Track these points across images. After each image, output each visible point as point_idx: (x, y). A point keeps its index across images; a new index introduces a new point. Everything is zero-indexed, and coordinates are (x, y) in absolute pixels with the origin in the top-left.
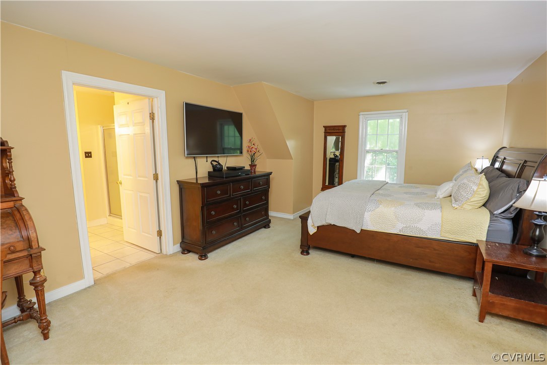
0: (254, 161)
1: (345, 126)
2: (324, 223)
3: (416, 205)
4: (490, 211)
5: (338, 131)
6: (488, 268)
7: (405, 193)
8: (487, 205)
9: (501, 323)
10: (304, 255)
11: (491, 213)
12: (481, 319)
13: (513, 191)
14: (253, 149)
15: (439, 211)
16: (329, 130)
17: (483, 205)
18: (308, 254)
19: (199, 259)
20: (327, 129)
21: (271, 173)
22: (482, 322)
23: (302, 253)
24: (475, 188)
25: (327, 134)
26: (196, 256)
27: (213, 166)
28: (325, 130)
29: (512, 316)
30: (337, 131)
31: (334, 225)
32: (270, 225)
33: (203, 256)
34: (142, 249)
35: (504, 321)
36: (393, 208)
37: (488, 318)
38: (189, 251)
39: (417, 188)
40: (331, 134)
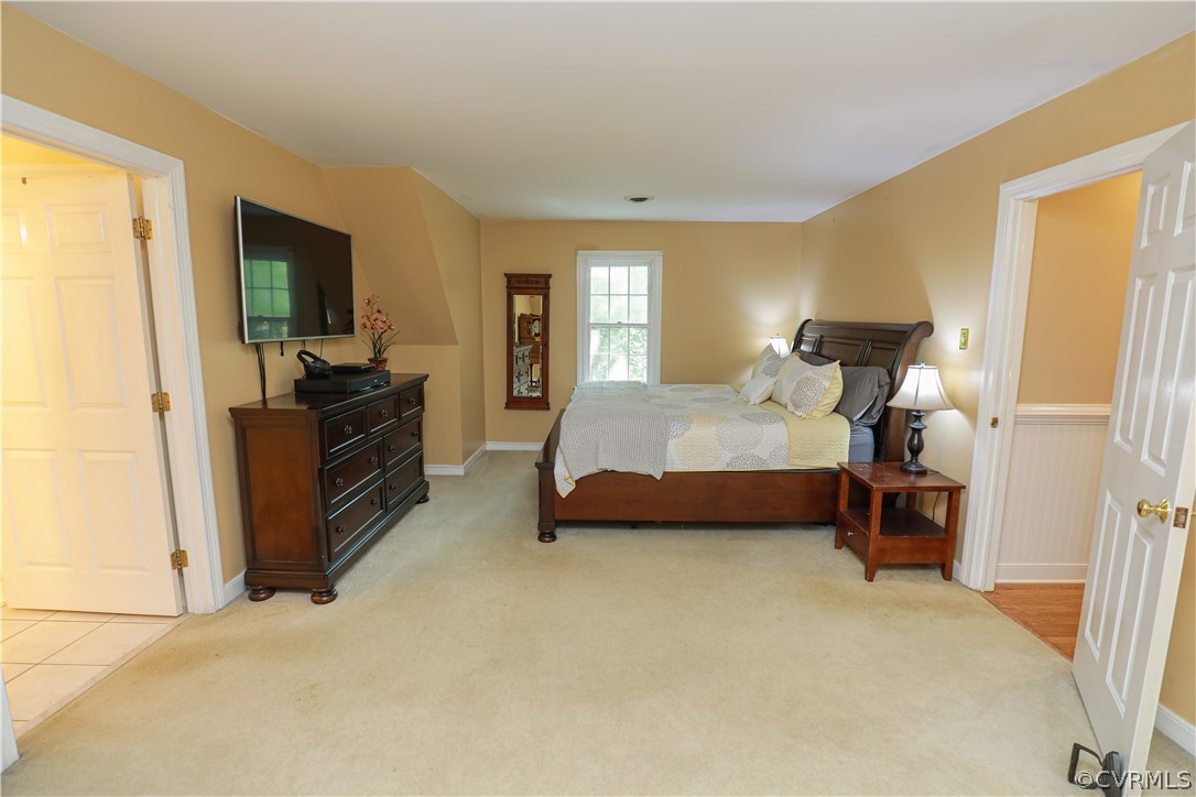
0: (379, 350)
1: (550, 276)
2: (593, 470)
3: (744, 416)
4: (847, 417)
5: (536, 284)
6: (877, 501)
7: (694, 400)
8: (840, 409)
9: (890, 576)
10: (545, 542)
11: (851, 421)
12: (870, 576)
13: (873, 385)
14: (379, 323)
15: (782, 424)
16: (519, 282)
17: (834, 411)
18: (553, 538)
19: (316, 602)
20: (513, 280)
21: (426, 377)
22: (871, 580)
23: (541, 538)
24: (827, 384)
25: (513, 291)
26: (304, 599)
27: (307, 367)
28: (509, 282)
29: (906, 562)
30: (534, 285)
31: (612, 471)
32: (429, 495)
33: (323, 592)
34: (106, 619)
35: (894, 573)
36: (714, 428)
37: (880, 573)
38: (271, 591)
39: (699, 390)
40: (522, 291)
